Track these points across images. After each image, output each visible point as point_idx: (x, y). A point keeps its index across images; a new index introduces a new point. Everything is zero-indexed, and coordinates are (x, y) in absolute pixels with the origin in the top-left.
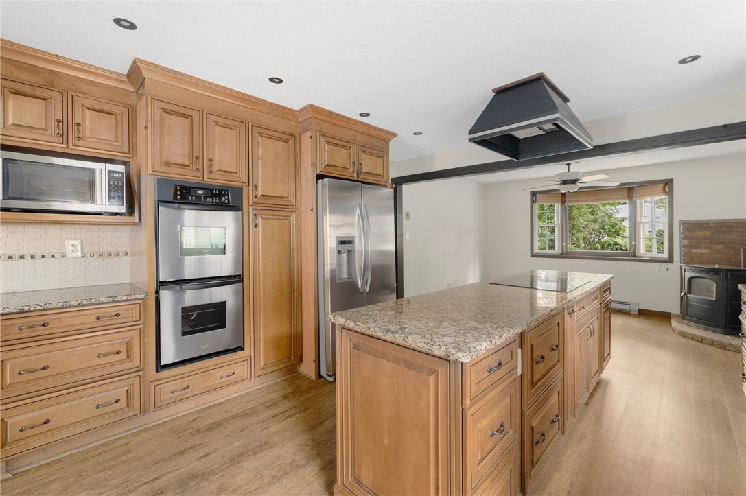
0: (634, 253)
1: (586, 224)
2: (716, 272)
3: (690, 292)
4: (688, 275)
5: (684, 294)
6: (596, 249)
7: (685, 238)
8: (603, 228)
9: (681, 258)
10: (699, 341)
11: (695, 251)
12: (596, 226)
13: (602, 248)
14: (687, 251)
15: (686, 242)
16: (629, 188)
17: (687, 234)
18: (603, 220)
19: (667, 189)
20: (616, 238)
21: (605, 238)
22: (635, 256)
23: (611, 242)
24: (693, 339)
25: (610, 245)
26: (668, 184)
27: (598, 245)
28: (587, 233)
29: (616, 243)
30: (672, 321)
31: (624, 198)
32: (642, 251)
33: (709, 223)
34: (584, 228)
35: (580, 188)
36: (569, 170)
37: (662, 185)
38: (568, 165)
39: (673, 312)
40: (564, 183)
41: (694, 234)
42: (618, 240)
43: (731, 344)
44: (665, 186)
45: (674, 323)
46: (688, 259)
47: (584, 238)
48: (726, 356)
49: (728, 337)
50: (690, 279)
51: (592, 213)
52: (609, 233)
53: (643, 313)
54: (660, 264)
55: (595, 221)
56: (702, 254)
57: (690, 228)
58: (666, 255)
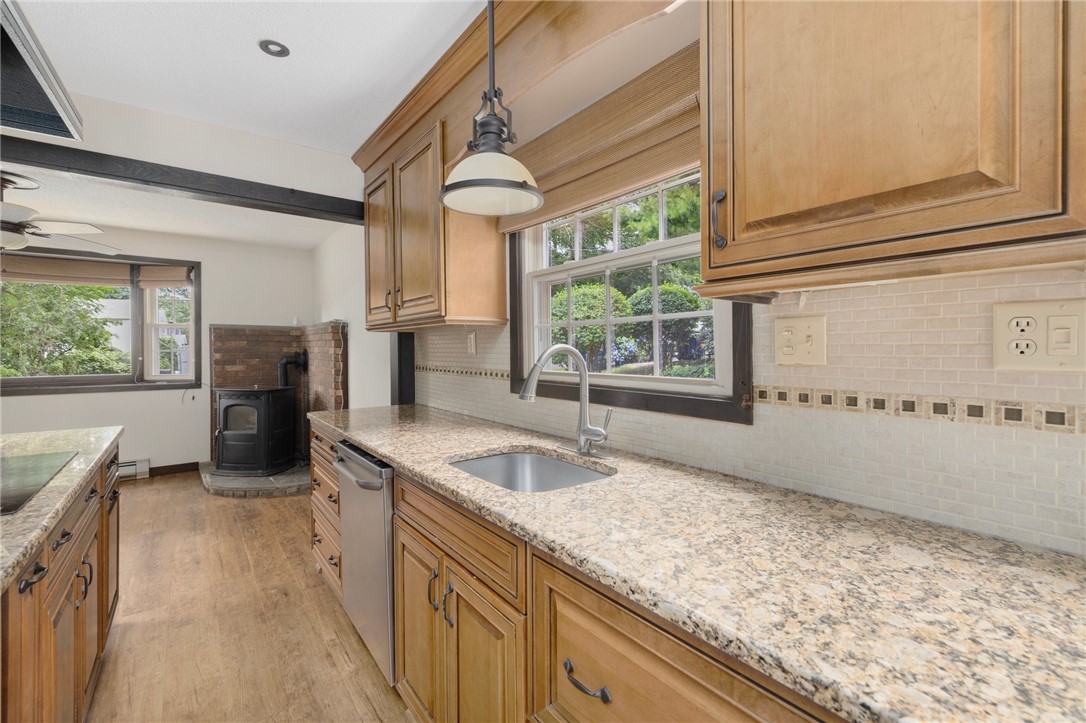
0: (142, 375)
1: (35, 325)
2: (255, 395)
3: (226, 428)
4: (224, 403)
5: (219, 432)
6: (54, 370)
7: (217, 351)
8: (71, 333)
9: (211, 378)
10: (241, 497)
11: (229, 368)
12: (57, 330)
13: (67, 366)
14: (219, 368)
15: (218, 356)
16: (132, 266)
17: (219, 344)
18: (70, 320)
19: (192, 275)
20: (92, 350)
21: (73, 350)
22: (143, 381)
23: (84, 357)
24: (233, 496)
25: (83, 362)
26: (193, 268)
27: (59, 364)
28: (35, 342)
29: (92, 360)
30: (203, 476)
31: (124, 281)
32: (153, 372)
33: (245, 331)
34: (31, 332)
37: (185, 269)
39: (200, 461)
41: (228, 344)
42: (97, 354)
43: (277, 488)
44: (189, 271)
45: (206, 478)
46: (221, 380)
47: (29, 351)
48: (275, 507)
49: (271, 478)
50: (227, 409)
51: (48, 307)
52: (80, 343)
53: (158, 473)
54: (183, 391)
55: (56, 321)
56: (237, 372)
57: (225, 336)
58: (191, 376)
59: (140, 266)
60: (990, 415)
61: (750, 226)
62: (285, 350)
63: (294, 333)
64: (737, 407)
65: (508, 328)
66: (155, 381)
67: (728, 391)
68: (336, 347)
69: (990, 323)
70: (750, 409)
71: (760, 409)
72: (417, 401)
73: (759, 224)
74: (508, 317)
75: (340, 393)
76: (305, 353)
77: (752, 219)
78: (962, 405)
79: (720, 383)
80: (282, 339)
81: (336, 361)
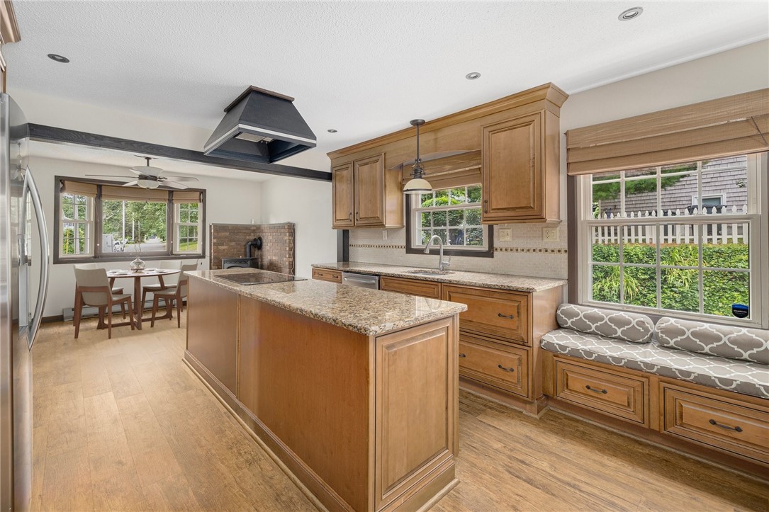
0: (172, 251)
7: (214, 238)
9: (210, 253)
11: (221, 247)
15: (214, 240)
16: (169, 191)
17: (216, 234)
19: (201, 197)
22: (172, 254)
26: (203, 192)
31: (164, 199)
32: (178, 249)
33: (229, 227)
35: (160, 186)
36: (148, 165)
37: (198, 193)
38: (148, 159)
40: (142, 177)
41: (220, 234)
44: (200, 195)
54: (196, 259)
56: (224, 250)
57: (218, 229)
58: (199, 251)
59: (173, 191)
60: (543, 251)
61: (493, 209)
62: (248, 238)
63: (253, 228)
64: (489, 254)
65: (405, 228)
66: (180, 255)
67: (487, 249)
68: (289, 236)
69: (542, 230)
70: (493, 253)
71: (496, 253)
72: (350, 260)
73: (495, 209)
74: (405, 224)
75: (291, 260)
76: (260, 239)
77: (493, 207)
78: (538, 249)
79: (485, 247)
80: (247, 231)
81: (290, 243)
